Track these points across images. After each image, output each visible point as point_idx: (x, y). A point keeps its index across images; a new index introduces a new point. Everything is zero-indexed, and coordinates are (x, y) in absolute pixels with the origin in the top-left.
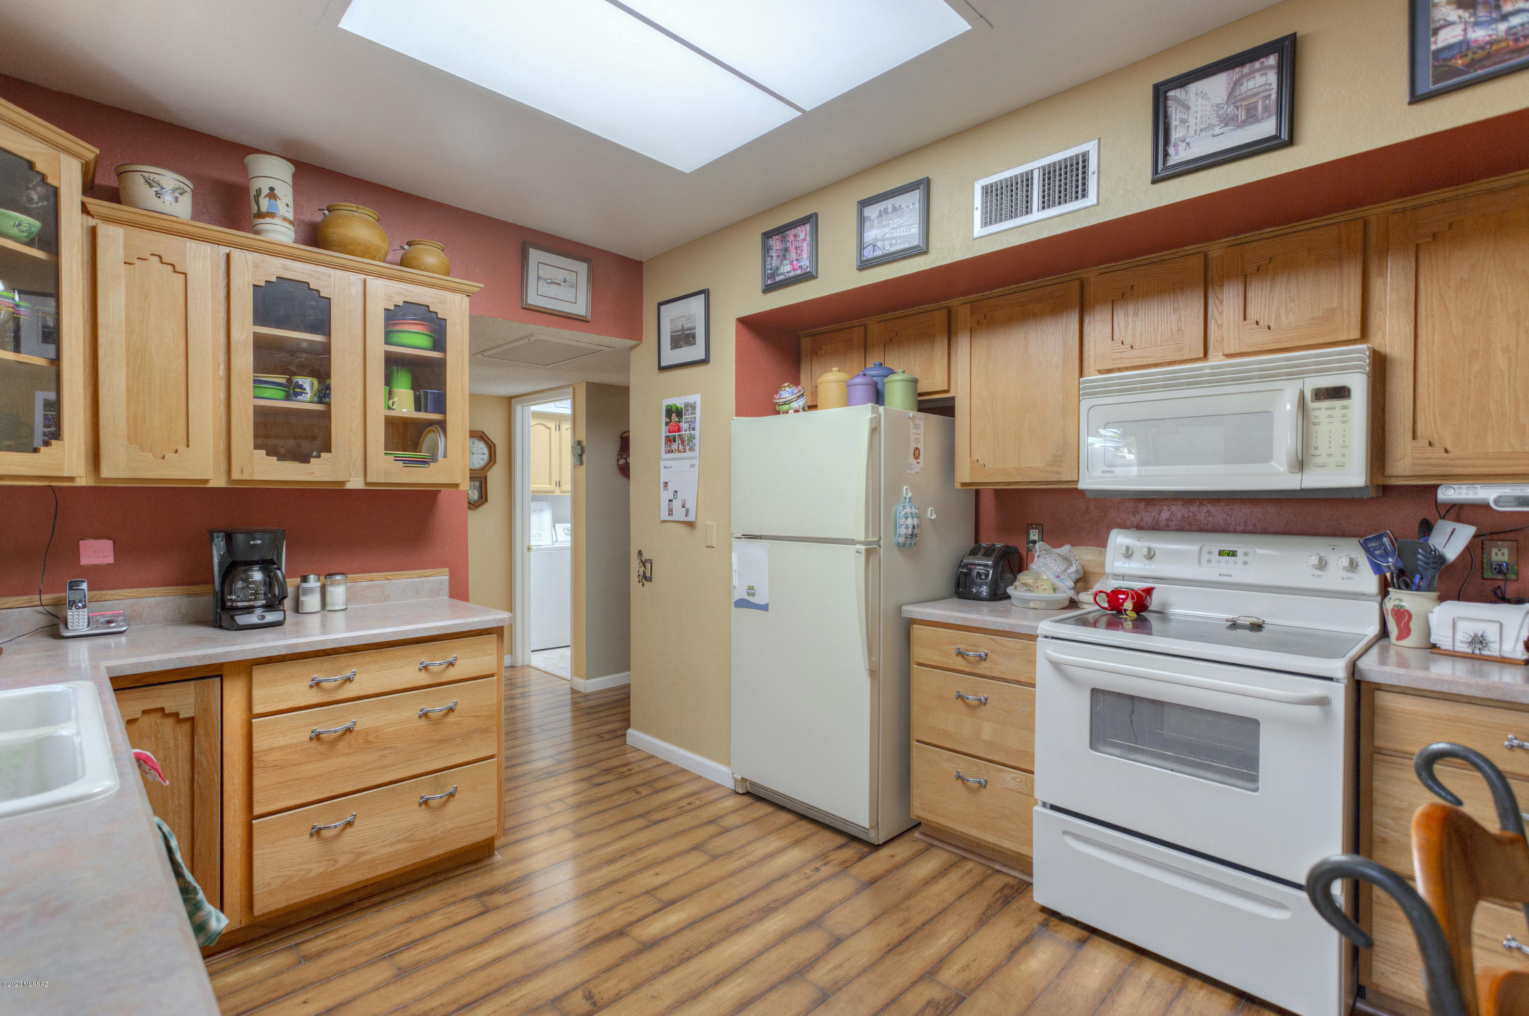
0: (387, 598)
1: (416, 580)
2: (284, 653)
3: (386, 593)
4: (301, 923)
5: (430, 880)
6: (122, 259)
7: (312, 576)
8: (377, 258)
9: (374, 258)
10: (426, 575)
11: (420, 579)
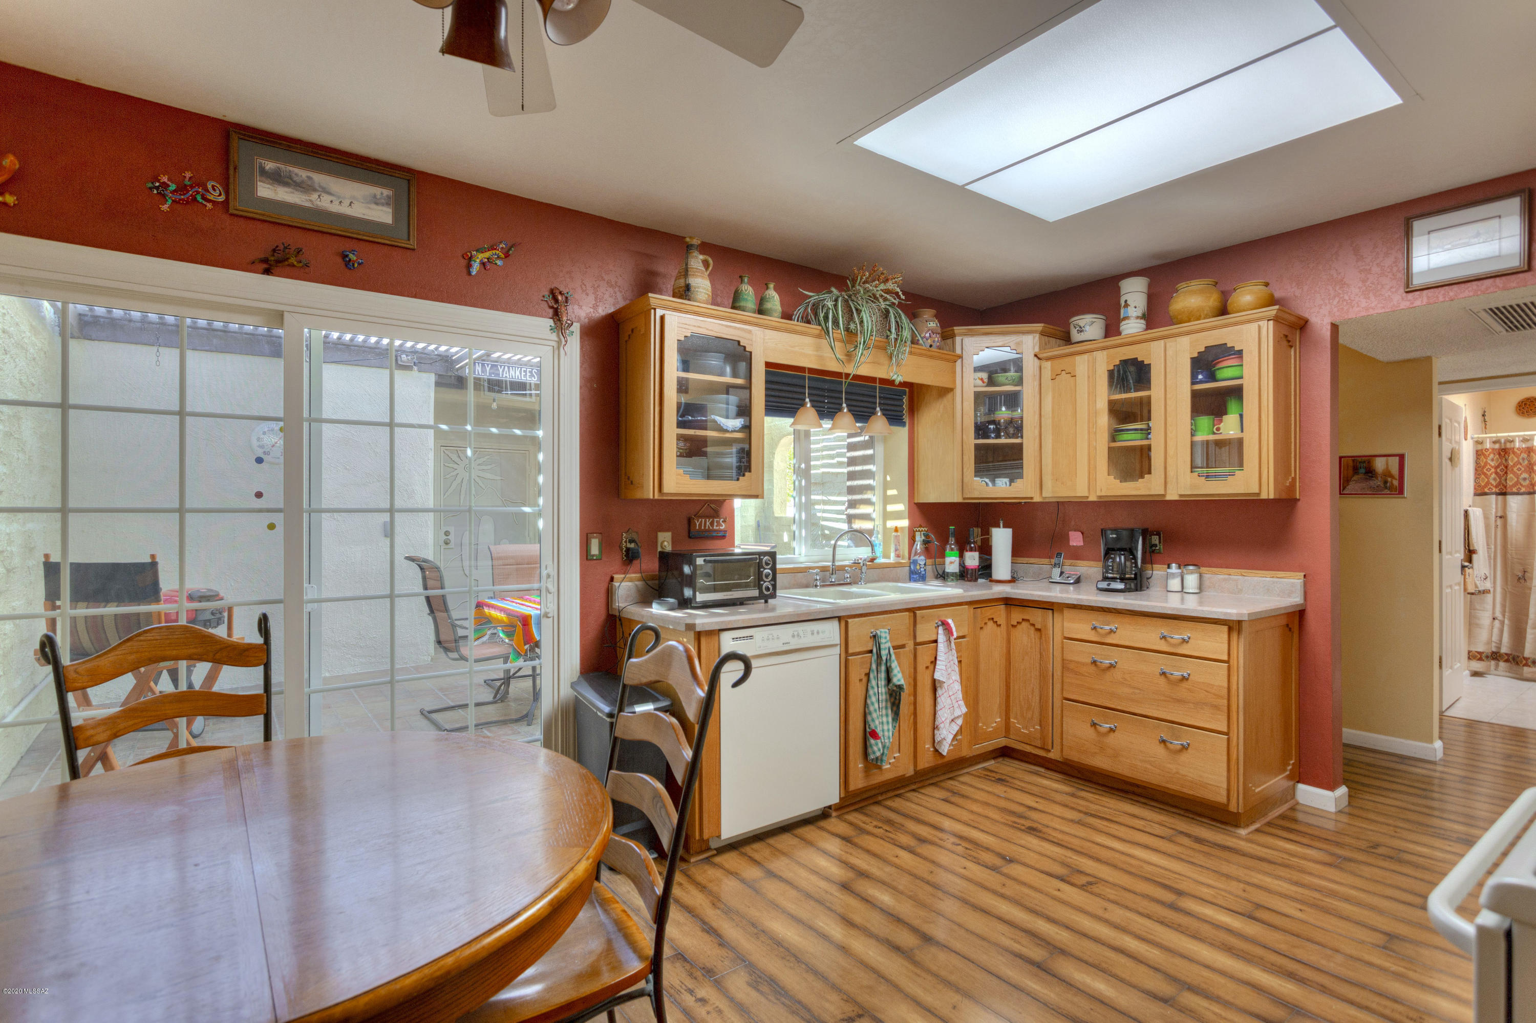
0: (1240, 591)
1: (1268, 579)
2: (1075, 603)
3: (1239, 587)
4: (1098, 784)
5: (1182, 812)
6: (1050, 378)
7: (1174, 565)
8: (1203, 316)
9: (1198, 319)
10: (1278, 576)
11: (1272, 579)
